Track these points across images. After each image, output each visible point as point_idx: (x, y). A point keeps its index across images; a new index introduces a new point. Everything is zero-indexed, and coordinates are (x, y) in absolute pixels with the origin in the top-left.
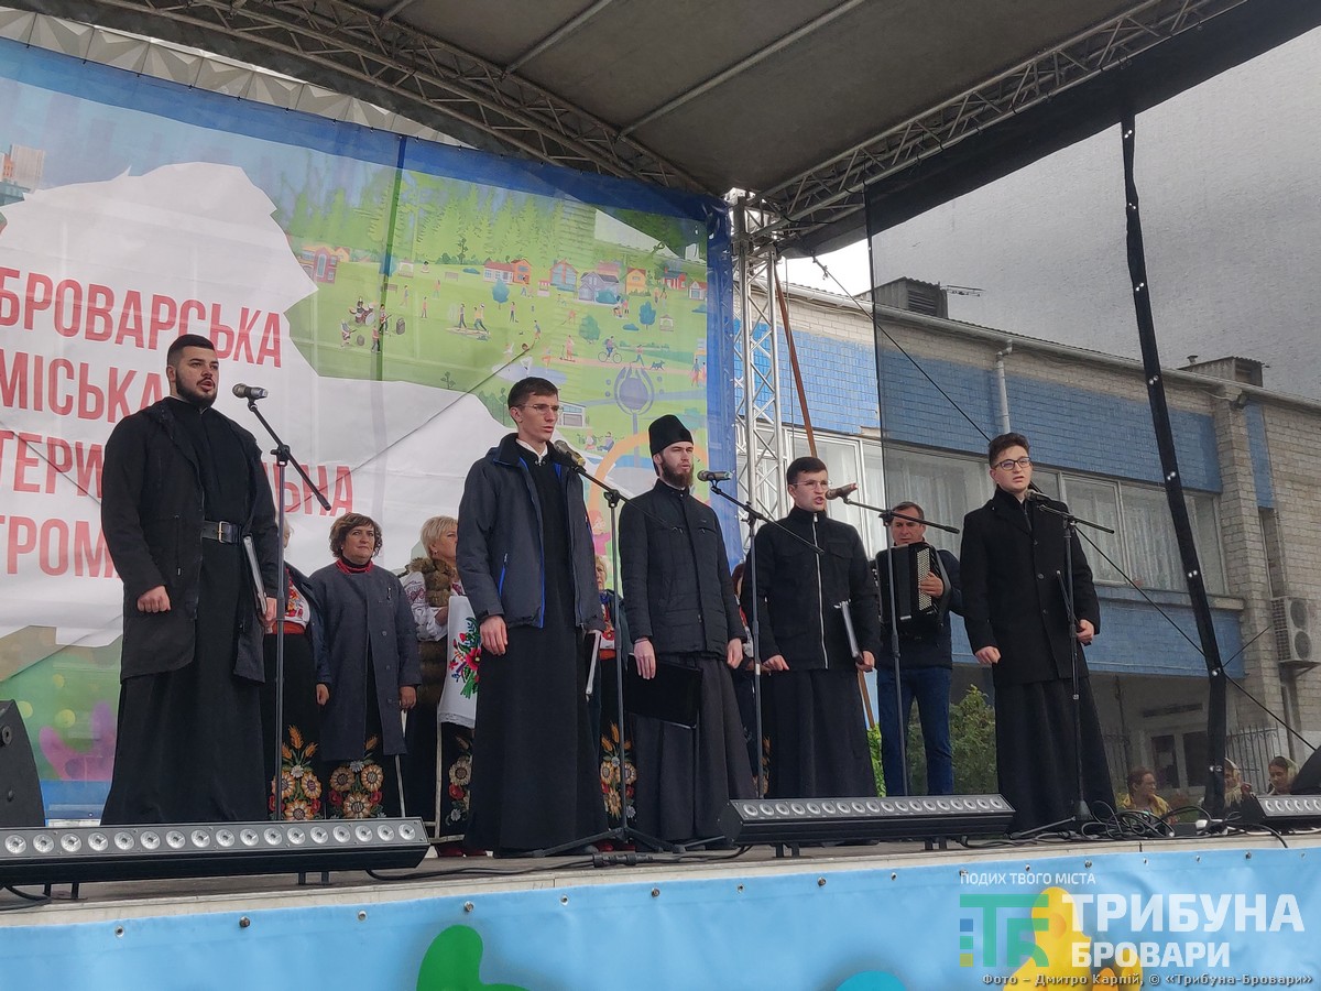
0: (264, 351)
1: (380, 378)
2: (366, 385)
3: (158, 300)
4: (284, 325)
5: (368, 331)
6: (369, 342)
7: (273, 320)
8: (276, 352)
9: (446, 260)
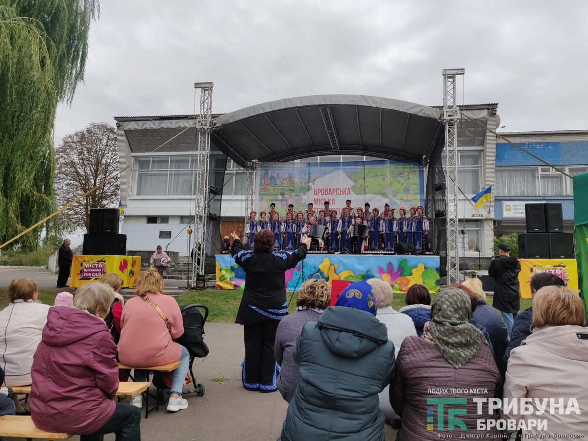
0: (348, 193)
1: (365, 194)
2: (363, 195)
3: (333, 189)
4: (351, 189)
5: (363, 188)
6: (363, 189)
7: (349, 189)
8: (350, 193)
9: (374, 176)
